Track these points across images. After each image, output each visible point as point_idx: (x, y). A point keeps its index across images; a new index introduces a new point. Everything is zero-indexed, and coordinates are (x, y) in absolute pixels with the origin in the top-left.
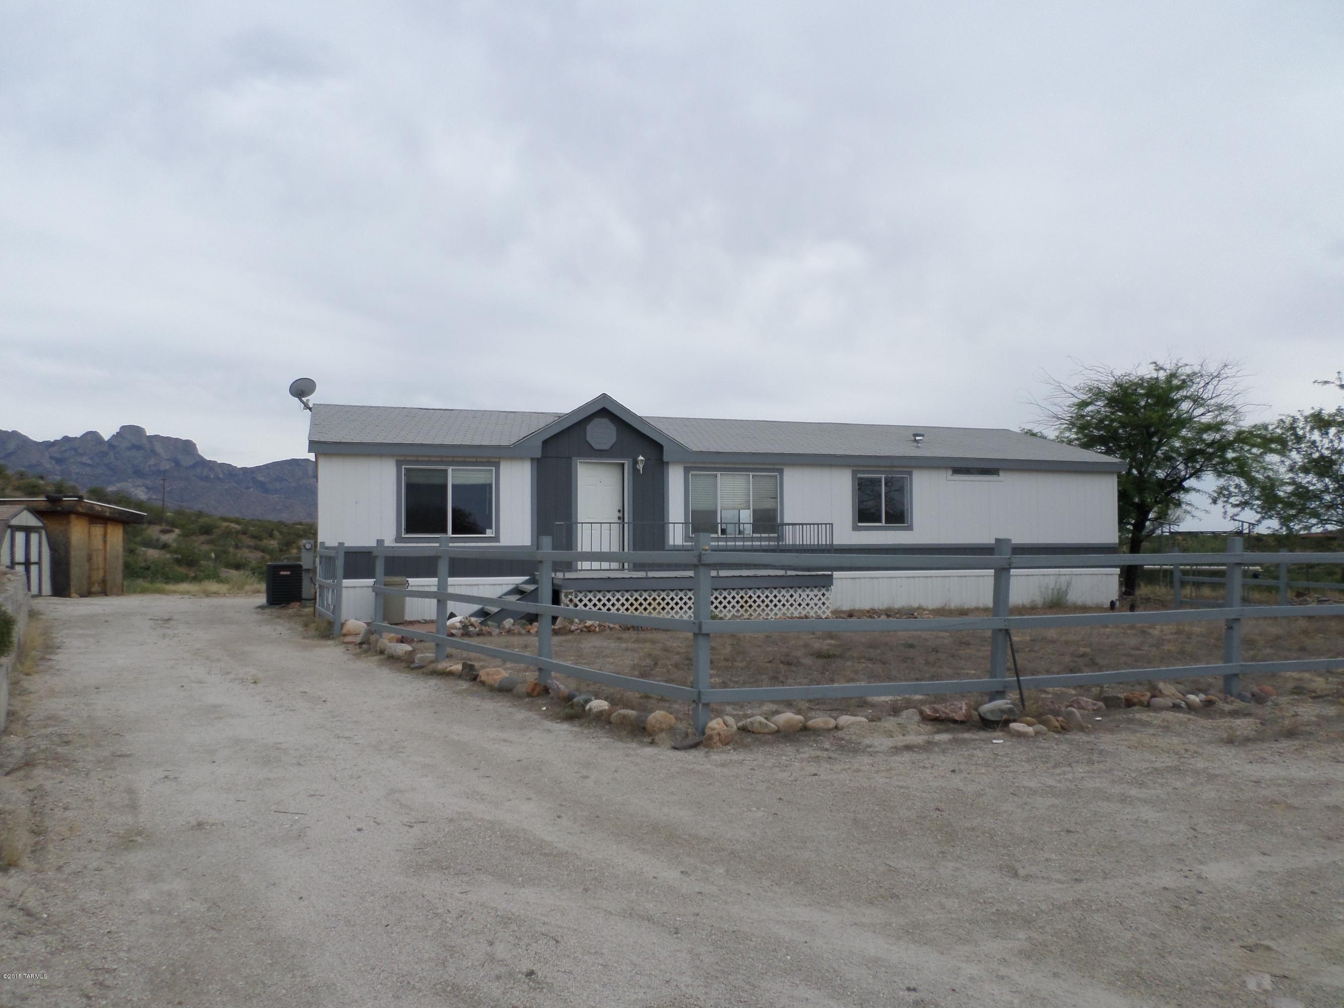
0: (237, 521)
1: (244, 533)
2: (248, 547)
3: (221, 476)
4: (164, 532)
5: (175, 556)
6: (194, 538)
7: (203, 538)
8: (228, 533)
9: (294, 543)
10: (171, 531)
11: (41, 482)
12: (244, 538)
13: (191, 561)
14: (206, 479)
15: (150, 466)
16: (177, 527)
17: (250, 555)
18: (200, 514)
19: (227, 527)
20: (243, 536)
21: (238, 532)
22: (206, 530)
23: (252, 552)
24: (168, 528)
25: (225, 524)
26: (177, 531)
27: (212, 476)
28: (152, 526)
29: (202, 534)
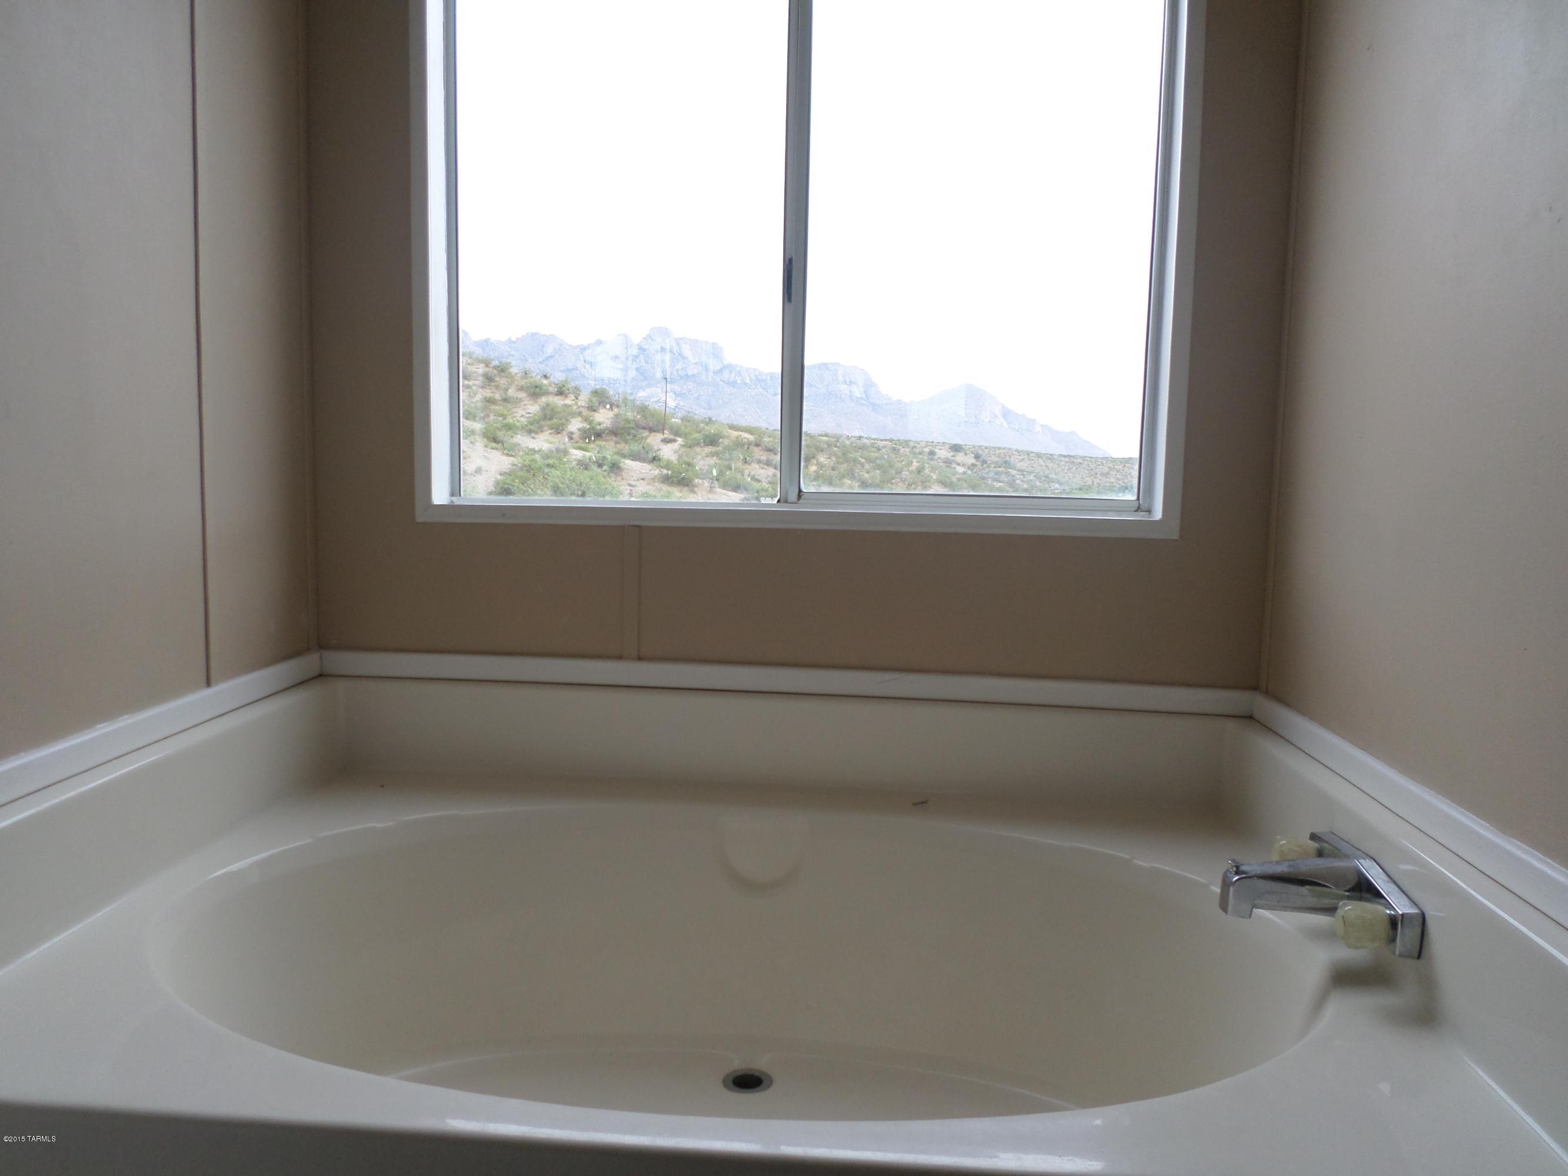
0: (749, 430)
1: (757, 445)
2: (759, 462)
3: (748, 381)
4: (666, 441)
5: (665, 471)
6: (698, 449)
7: (708, 449)
8: (739, 444)
9: (813, 458)
10: (675, 441)
11: (545, 382)
12: (756, 450)
13: (683, 478)
14: (734, 384)
15: (677, 370)
16: (680, 437)
17: (761, 471)
18: (710, 421)
19: (737, 437)
20: (756, 448)
21: (750, 444)
22: (712, 441)
23: (763, 468)
24: (672, 437)
25: (736, 433)
26: (680, 440)
27: (739, 382)
28: (653, 434)
29: (707, 445)
